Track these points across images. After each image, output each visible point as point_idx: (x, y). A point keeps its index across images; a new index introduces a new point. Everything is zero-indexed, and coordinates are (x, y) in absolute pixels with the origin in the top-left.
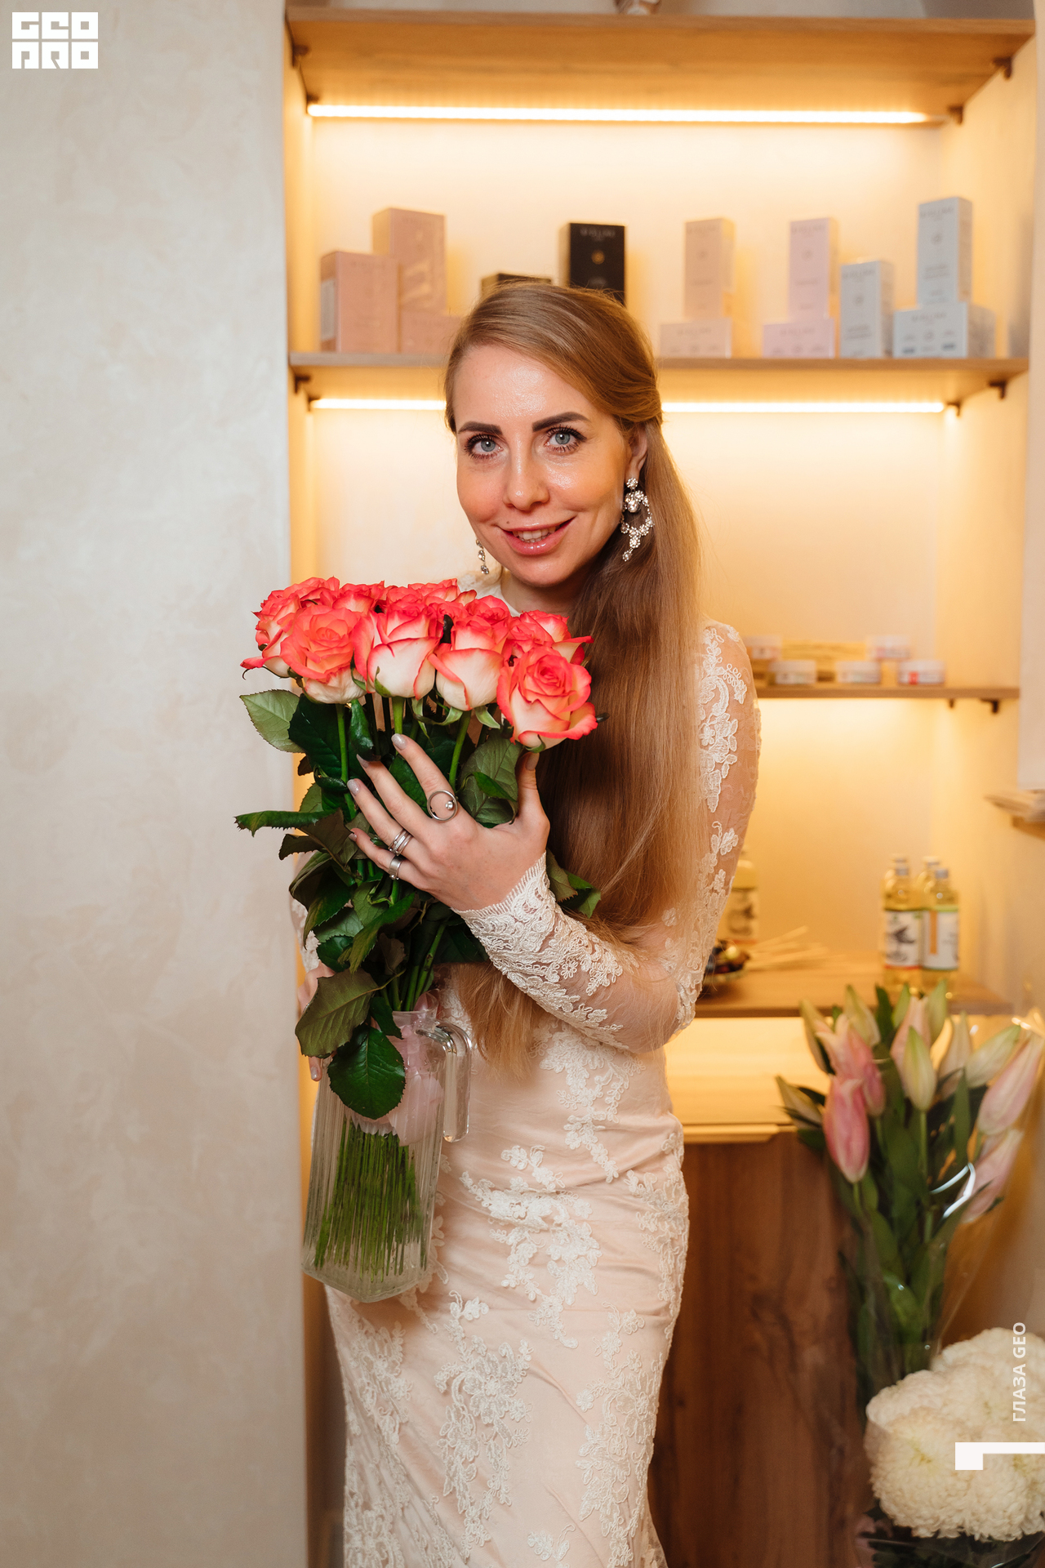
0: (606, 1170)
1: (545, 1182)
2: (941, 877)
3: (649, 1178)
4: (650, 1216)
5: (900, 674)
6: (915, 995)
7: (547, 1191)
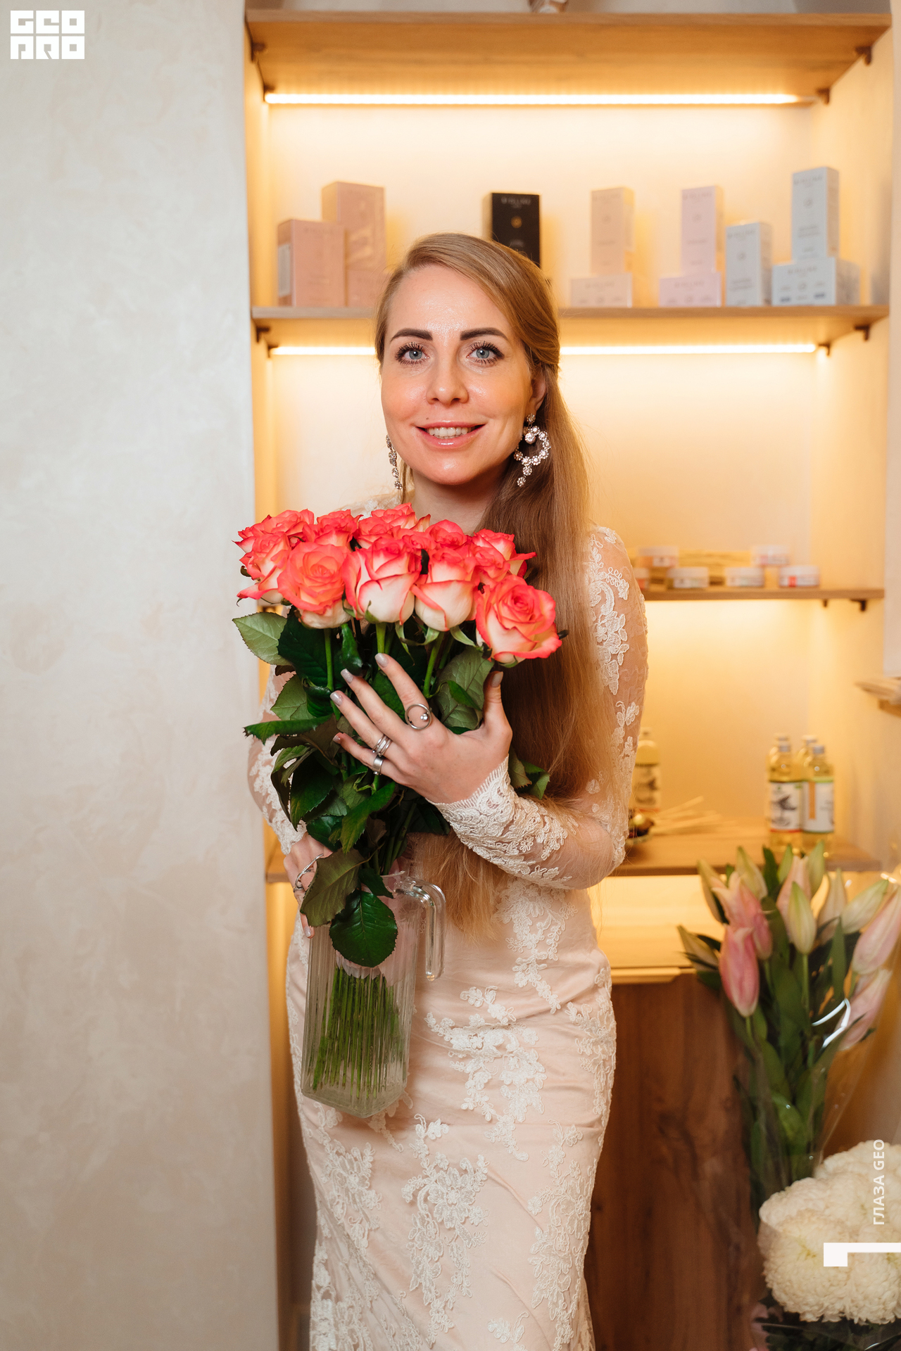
0: (550, 1003)
1: (499, 1017)
2: (817, 754)
3: (585, 1008)
4: (587, 1041)
5: (781, 578)
6: (798, 855)
7: (501, 1024)
